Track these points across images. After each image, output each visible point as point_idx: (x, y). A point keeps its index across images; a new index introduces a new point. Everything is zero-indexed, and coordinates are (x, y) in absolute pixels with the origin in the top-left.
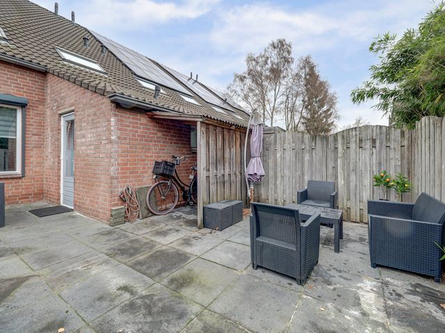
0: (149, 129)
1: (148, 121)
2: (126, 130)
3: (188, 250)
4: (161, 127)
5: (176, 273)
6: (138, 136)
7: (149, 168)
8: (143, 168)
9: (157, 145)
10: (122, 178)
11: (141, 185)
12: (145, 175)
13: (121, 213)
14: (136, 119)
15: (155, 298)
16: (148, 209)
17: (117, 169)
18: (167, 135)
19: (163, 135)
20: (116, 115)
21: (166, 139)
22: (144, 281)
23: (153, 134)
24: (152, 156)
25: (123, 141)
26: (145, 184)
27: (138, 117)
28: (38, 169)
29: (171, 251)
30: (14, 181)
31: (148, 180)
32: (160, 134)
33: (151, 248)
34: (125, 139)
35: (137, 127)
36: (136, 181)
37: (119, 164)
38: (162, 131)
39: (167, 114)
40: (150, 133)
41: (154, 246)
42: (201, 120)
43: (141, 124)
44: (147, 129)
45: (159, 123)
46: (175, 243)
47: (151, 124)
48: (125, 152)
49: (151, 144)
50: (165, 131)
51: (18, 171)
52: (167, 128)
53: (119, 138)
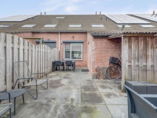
0: (108, 44)
1: (107, 41)
2: (98, 45)
3: (105, 99)
4: (114, 42)
5: (89, 105)
6: (103, 47)
7: (108, 60)
8: (105, 60)
9: (112, 50)
10: (96, 63)
11: (104, 66)
12: (106, 62)
13: (95, 75)
14: (102, 41)
15: (74, 109)
16: (106, 76)
17: (95, 60)
18: (117, 46)
19: (115, 46)
20: (94, 41)
21: (116, 47)
22: (78, 101)
23: (109, 46)
24: (109, 55)
25: (97, 50)
26: (106, 66)
27: (103, 40)
28: (85, 59)
29: (98, 95)
30: (81, 62)
31: (107, 64)
32: (113, 46)
33: (94, 91)
34: (98, 49)
35: (102, 44)
36: (102, 64)
37: (95, 58)
38: (114, 44)
39: (112, 36)
40: (108, 46)
41: (96, 90)
42: (123, 35)
43: (104, 42)
44: (106, 44)
45: (112, 41)
46: (104, 93)
47: (109, 42)
48: (97, 53)
49: (109, 50)
50: (116, 44)
51: (82, 59)
52: (117, 42)
53: (95, 49)
